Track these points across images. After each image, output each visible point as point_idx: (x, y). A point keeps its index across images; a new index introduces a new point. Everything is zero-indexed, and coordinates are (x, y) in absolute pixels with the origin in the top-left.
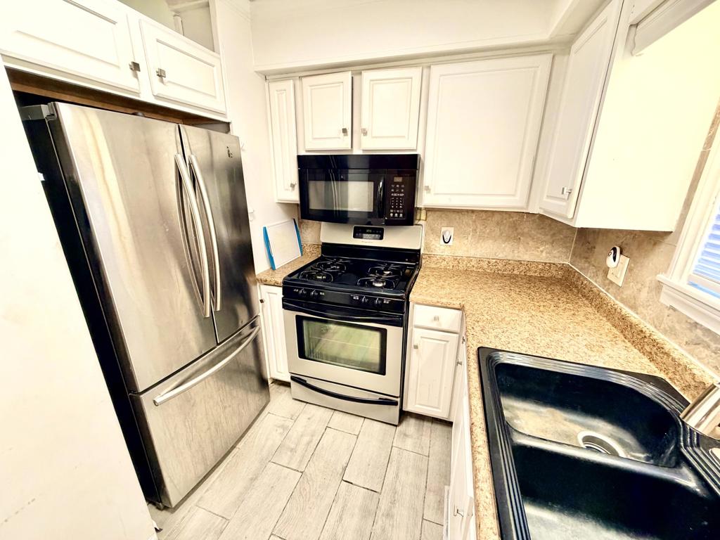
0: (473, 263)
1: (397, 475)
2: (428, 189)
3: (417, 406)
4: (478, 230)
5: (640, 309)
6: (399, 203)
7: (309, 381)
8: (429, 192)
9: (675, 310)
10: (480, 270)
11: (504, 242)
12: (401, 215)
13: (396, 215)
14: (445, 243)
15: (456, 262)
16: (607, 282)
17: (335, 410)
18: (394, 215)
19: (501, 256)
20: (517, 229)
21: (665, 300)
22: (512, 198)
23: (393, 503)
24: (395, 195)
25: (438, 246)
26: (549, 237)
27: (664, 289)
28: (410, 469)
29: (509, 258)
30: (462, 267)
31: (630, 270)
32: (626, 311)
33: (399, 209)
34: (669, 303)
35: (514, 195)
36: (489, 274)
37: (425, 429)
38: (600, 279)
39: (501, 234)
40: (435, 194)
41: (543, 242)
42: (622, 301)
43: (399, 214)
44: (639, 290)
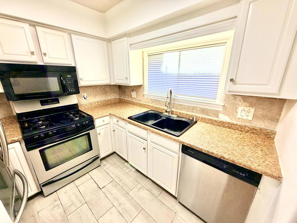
0: (96, 104)
1: (113, 173)
2: (81, 79)
3: (103, 154)
4: (94, 92)
5: (142, 101)
6: (72, 86)
7: (55, 179)
8: (82, 81)
9: (148, 98)
10: (99, 105)
11: (103, 95)
12: (74, 90)
13: (72, 90)
14: (85, 99)
15: (91, 105)
16: (132, 98)
17: (73, 181)
18: (71, 91)
19: (103, 99)
20: (105, 90)
21: (145, 97)
22: (107, 81)
23: (119, 178)
24: (69, 82)
25: (82, 101)
26: (113, 91)
27: (145, 95)
28: (115, 169)
29: (105, 99)
30: (93, 106)
31: (137, 94)
32: (139, 102)
33: (73, 88)
34: (146, 97)
35: (107, 80)
36: (102, 106)
37: (108, 160)
38: (130, 98)
39: (101, 92)
40: (84, 81)
41: (112, 93)
42: (137, 101)
43: (73, 90)
44: (140, 97)
